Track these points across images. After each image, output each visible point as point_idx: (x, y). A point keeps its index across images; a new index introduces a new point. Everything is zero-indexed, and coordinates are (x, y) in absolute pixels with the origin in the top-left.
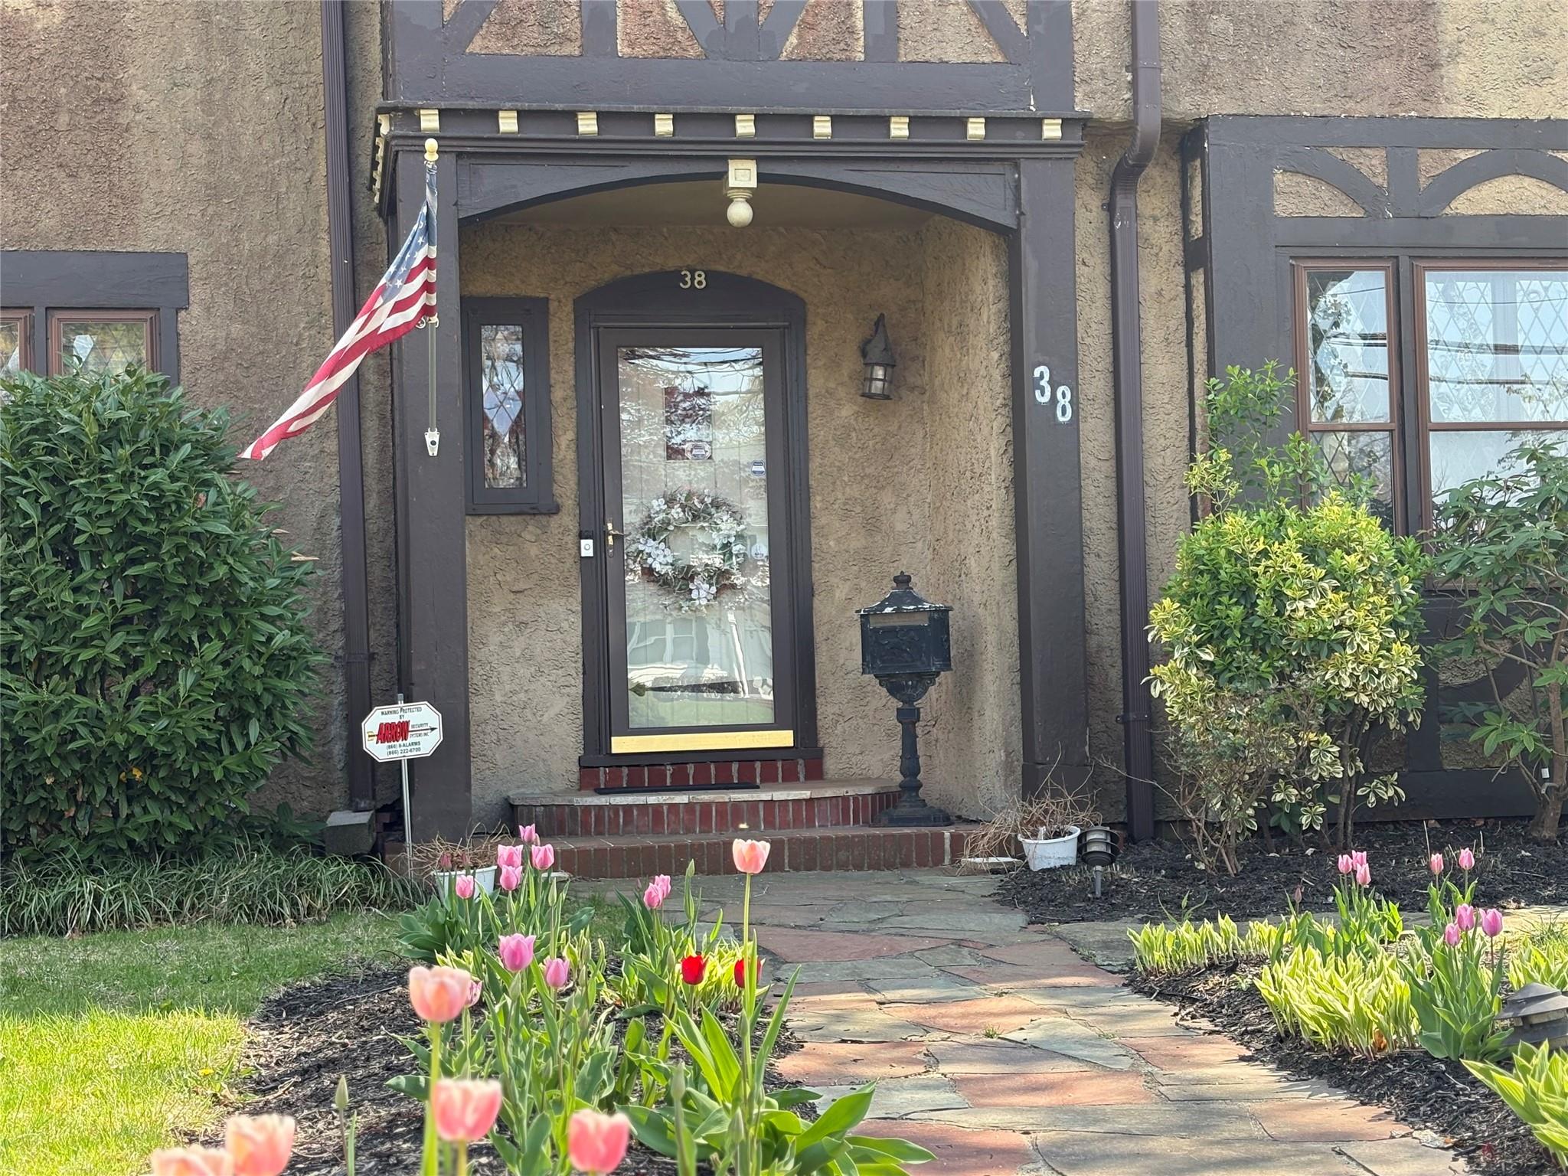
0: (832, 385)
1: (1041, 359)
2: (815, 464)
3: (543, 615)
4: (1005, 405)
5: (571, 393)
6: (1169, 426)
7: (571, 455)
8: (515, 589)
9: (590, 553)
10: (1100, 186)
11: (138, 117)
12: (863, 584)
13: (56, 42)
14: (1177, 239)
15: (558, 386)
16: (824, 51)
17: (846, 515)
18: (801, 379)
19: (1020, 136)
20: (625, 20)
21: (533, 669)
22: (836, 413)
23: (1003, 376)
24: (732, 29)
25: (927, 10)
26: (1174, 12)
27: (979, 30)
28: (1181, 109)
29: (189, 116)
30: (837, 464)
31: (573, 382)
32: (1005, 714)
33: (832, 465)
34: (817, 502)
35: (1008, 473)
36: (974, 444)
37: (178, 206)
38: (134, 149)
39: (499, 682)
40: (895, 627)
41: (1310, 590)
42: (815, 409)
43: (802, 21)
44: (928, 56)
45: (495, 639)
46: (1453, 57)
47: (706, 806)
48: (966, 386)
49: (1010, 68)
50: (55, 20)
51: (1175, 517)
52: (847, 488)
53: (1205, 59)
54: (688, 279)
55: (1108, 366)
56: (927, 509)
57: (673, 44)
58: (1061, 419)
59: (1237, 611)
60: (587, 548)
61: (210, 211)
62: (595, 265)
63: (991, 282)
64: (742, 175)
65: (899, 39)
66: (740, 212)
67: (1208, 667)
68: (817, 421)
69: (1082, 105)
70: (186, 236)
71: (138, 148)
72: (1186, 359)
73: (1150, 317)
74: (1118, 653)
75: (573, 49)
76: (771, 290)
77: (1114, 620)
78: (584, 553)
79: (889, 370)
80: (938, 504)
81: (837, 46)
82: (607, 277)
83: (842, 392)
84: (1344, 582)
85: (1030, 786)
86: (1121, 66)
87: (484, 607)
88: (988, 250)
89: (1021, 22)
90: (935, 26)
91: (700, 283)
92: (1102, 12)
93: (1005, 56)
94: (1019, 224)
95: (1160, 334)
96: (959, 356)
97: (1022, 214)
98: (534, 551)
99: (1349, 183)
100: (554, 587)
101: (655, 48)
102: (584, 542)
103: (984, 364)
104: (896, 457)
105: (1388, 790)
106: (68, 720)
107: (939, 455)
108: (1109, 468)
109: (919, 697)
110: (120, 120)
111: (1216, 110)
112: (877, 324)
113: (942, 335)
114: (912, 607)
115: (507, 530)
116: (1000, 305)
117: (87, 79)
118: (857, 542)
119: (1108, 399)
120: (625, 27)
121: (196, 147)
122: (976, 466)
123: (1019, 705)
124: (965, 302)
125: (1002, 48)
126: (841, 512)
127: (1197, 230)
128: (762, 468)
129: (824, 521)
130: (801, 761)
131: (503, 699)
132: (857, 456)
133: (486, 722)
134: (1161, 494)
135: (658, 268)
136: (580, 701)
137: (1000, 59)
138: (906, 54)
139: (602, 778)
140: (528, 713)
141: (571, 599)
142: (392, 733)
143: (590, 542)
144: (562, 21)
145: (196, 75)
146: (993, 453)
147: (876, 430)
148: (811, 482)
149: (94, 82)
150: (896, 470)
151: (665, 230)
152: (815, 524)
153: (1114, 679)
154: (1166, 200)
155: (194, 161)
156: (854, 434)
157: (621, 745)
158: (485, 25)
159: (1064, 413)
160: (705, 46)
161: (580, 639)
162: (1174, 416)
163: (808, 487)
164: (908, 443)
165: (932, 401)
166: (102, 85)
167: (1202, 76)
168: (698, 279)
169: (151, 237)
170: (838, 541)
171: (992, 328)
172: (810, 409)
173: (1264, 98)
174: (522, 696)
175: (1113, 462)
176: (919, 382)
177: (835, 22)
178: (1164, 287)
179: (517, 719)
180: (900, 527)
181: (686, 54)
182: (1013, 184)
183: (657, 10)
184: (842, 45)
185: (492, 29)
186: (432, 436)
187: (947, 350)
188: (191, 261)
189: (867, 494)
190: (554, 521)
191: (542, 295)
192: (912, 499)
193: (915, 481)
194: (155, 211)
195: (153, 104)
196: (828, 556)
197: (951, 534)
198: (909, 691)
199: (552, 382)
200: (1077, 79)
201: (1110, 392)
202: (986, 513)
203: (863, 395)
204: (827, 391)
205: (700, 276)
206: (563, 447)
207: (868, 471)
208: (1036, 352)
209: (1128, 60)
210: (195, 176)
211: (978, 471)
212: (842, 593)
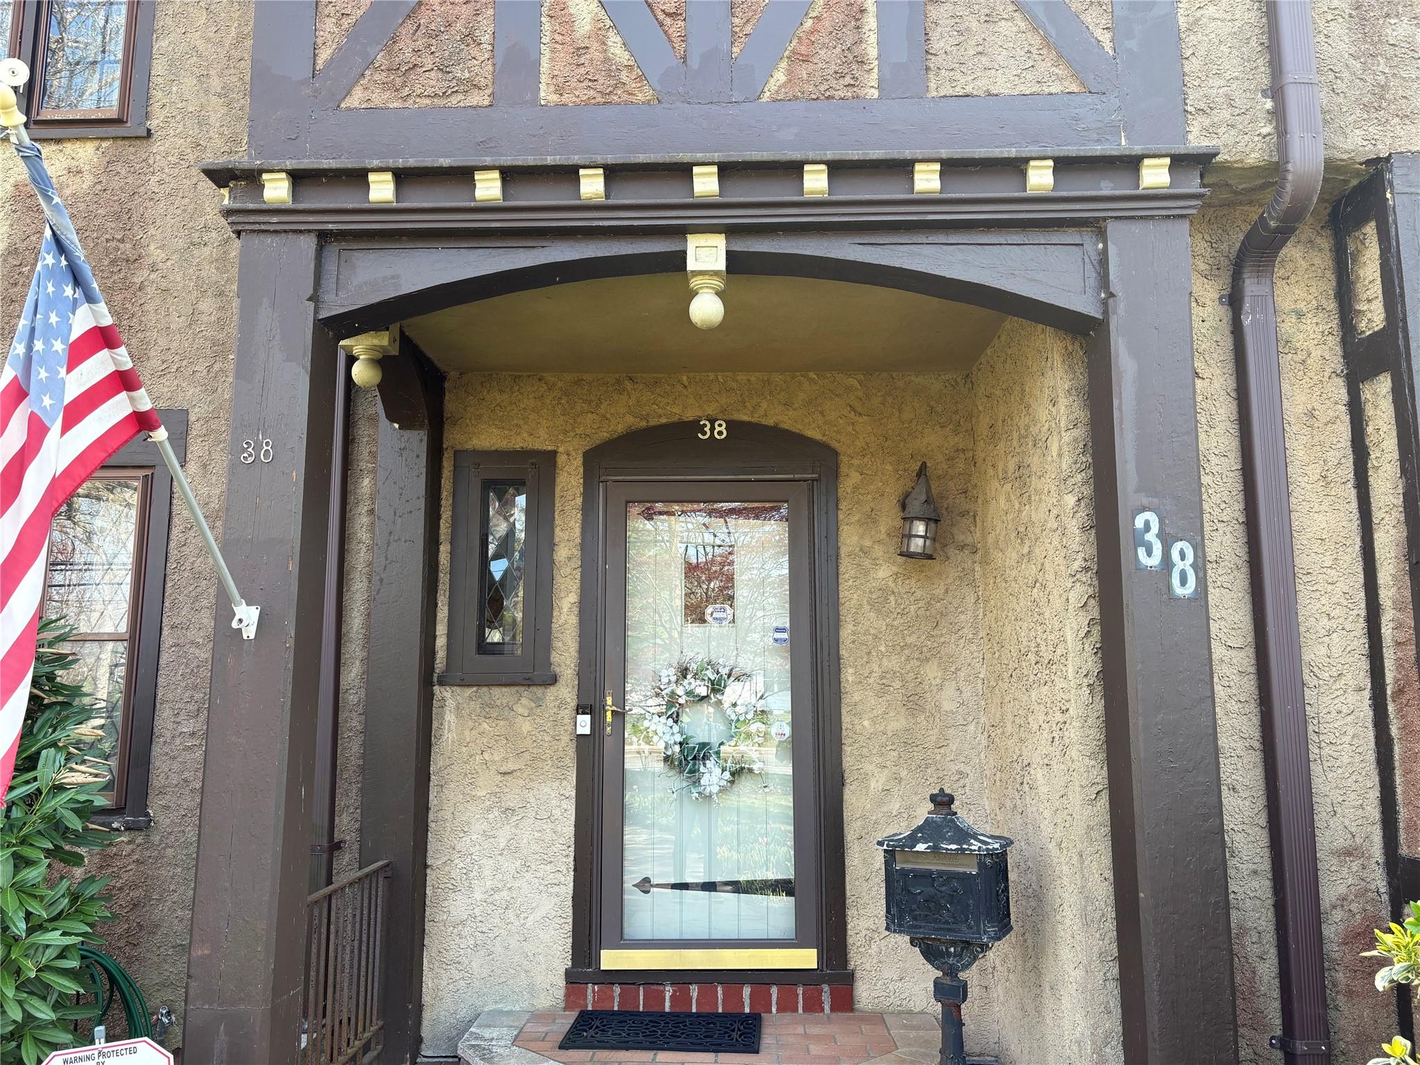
0: (867, 543)
1: (1145, 501)
2: (846, 632)
3: (532, 800)
4: (1087, 569)
5: (577, 553)
6: (1334, 600)
7: (573, 620)
8: (503, 769)
9: (587, 731)
10: (1215, 272)
11: (153, 276)
12: (904, 773)
13: (82, 206)
14: (1334, 342)
15: (562, 545)
16: (822, 88)
17: (884, 689)
18: (832, 535)
19: (1106, 186)
20: (552, 59)
21: (518, 863)
22: (872, 574)
23: (1083, 529)
24: (694, 63)
25: (968, 29)
26: (1330, 17)
27: (1044, 52)
28: (1349, 145)
29: (203, 274)
30: (872, 631)
31: (578, 540)
32: (1096, 1027)
33: (866, 633)
34: (849, 675)
35: (1092, 665)
36: (1040, 619)
37: (185, 363)
38: (146, 308)
39: (480, 877)
40: (931, 872)
42: (847, 569)
43: (794, 52)
44: (969, 89)
45: (478, 827)
48: (1027, 543)
49: (1090, 99)
50: (84, 186)
51: (1351, 732)
52: (885, 660)
53: (1382, 79)
54: (707, 429)
55: (1237, 514)
56: (980, 686)
57: (616, 87)
58: (1179, 591)
60: (584, 724)
61: (216, 367)
62: (608, 416)
63: (1063, 402)
64: (706, 254)
65: (928, 69)
66: (704, 307)
68: (850, 582)
69: (1200, 141)
70: (190, 393)
71: (150, 307)
72: (1354, 505)
73: (1299, 447)
74: (1270, 938)
75: (479, 99)
76: (799, 439)
78: (580, 731)
79: (932, 525)
80: (993, 683)
81: (842, 81)
82: (620, 429)
83: (878, 551)
86: (1257, 90)
87: (468, 790)
88: (1057, 359)
89: (1105, 38)
90: (980, 49)
91: (720, 433)
92: (1223, 20)
93: (1082, 84)
94: (1106, 312)
95: (1315, 471)
96: (1017, 506)
97: (1112, 295)
98: (526, 726)
100: (547, 768)
101: (592, 93)
102: (580, 718)
103: (1055, 512)
104: (943, 623)
107: (993, 625)
108: (1244, 659)
109: (967, 966)
110: (136, 280)
111: (1402, 146)
112: (919, 475)
113: (995, 484)
114: (954, 847)
115: (498, 703)
116: (1076, 433)
117: (107, 241)
118: (897, 723)
119: (1240, 562)
120: (552, 68)
122: (1043, 648)
123: (1117, 1012)
124: (1026, 437)
125: (1076, 72)
126: (878, 687)
127: (1372, 317)
128: (785, 636)
129: (857, 697)
130: (826, 988)
131: (484, 897)
132: (895, 623)
133: (463, 923)
134: (1326, 700)
135: (675, 419)
136: (570, 903)
137: (1074, 88)
138: (938, 86)
139: (590, 997)
140: (511, 914)
141: (565, 783)
143: (587, 718)
144: (469, 64)
145: (214, 234)
146: (1070, 636)
147: (918, 594)
148: (843, 652)
149: (114, 244)
150: (942, 640)
151: (685, 378)
152: (846, 700)
153: (1266, 979)
154: (1313, 290)
155: (205, 318)
156: (892, 598)
157: (611, 959)
158: (368, 73)
159: (1183, 582)
160: (658, 87)
161: (572, 828)
162: (1342, 586)
163: (839, 658)
164: (956, 608)
165: (985, 562)
166: (121, 246)
168: (718, 429)
170: (874, 721)
171: (1066, 463)
172: (842, 569)
174: (505, 893)
175: (1251, 651)
176: (969, 540)
177: (838, 50)
178: (1317, 406)
179: (497, 921)
180: (947, 706)
181: (633, 99)
182: (1095, 258)
183: (595, 45)
184: (848, 80)
185: (377, 77)
187: (1002, 501)
188: (192, 418)
189: (908, 667)
190: (551, 692)
191: (550, 448)
192: (962, 674)
193: (966, 653)
194: (161, 368)
195: (169, 263)
196: (862, 739)
197: (1009, 725)
198: (951, 961)
199: (557, 540)
200: (1189, 108)
201: (1242, 551)
202: (1059, 717)
203: (901, 554)
204: (861, 550)
205: (720, 425)
206: (565, 610)
207: (909, 640)
208: (1137, 491)
209: (1265, 81)
210: (204, 333)
211: (1047, 656)
212: (877, 783)
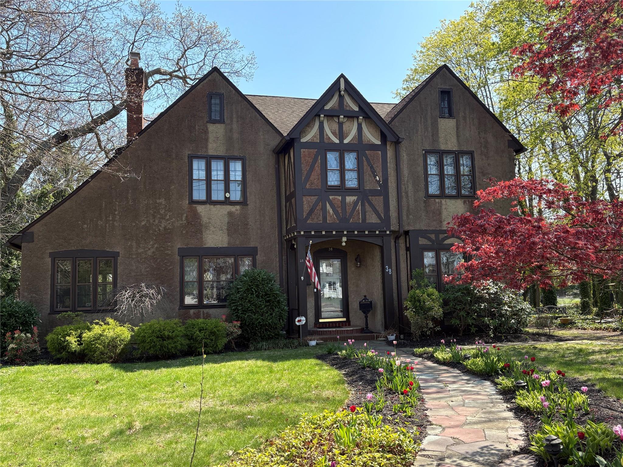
0: (351, 265)
2: (349, 277)
3: (309, 301)
4: (381, 271)
6: (404, 274)
10: (394, 239)
11: (250, 227)
14: (405, 247)
16: (356, 221)
19: (383, 233)
20: (328, 217)
22: (352, 269)
23: (381, 266)
24: (343, 219)
25: (370, 215)
26: (405, 215)
27: (377, 218)
28: (406, 229)
29: (258, 226)
30: (352, 277)
34: (349, 283)
35: (381, 281)
36: (375, 276)
37: (256, 240)
40: (364, 304)
41: (428, 301)
42: (348, 268)
43: (353, 217)
44: (370, 222)
46: (444, 221)
47: (338, 331)
48: (373, 267)
49: (382, 223)
50: (239, 213)
52: (354, 281)
54: (330, 249)
55: (395, 265)
56: (366, 284)
57: (335, 221)
59: (418, 304)
61: (261, 240)
62: (316, 247)
64: (344, 239)
65: (366, 219)
66: (344, 244)
67: (414, 312)
68: (349, 270)
69: (392, 229)
70: (257, 244)
71: (250, 231)
72: (406, 264)
73: (401, 258)
75: (321, 222)
77: (397, 303)
79: (360, 263)
81: (358, 221)
83: (353, 266)
84: (433, 300)
85: (386, 328)
88: (378, 249)
89: (383, 217)
90: (371, 218)
92: (394, 215)
95: (403, 260)
97: (384, 244)
98: (307, 291)
99: (429, 239)
100: (310, 296)
101: (333, 222)
102: (315, 289)
103: (377, 264)
104: (361, 276)
105: (438, 329)
106: (259, 320)
107: (368, 276)
108: (396, 280)
110: (248, 227)
111: (411, 229)
112: (358, 256)
113: (368, 258)
114: (367, 301)
116: (380, 256)
117: (243, 221)
118: (355, 289)
119: (395, 270)
120: (328, 219)
121: (259, 231)
123: (384, 315)
124: (373, 254)
125: (381, 220)
126: (353, 284)
127: (408, 246)
130: (348, 323)
132: (355, 275)
134: (403, 284)
135: (325, 247)
136: (314, 314)
137: (380, 222)
138: (367, 222)
139: (318, 326)
141: (313, 298)
142: (299, 321)
144: (320, 218)
145: (259, 220)
146: (379, 278)
147: (358, 272)
148: (348, 280)
150: (361, 278)
152: (349, 286)
153: (397, 311)
154: (403, 241)
155: (258, 233)
156: (354, 272)
157: (321, 321)
159: (390, 273)
160: (339, 221)
161: (314, 304)
162: (405, 272)
164: (363, 274)
165: (366, 267)
166: (245, 222)
167: (409, 224)
169: (252, 245)
170: (352, 289)
171: (379, 259)
173: (417, 227)
176: (365, 265)
177: (357, 217)
178: (403, 253)
180: (361, 286)
181: (337, 222)
182: (382, 240)
183: (333, 217)
185: (310, 219)
186: (302, 278)
187: (369, 261)
188: (258, 248)
189: (356, 282)
192: (363, 282)
193: (364, 280)
194: (253, 241)
195: (253, 225)
196: (351, 291)
197: (370, 288)
198: (367, 313)
200: (391, 225)
202: (378, 287)
203: (356, 267)
205: (332, 249)
207: (357, 278)
208: (386, 264)
209: (398, 222)
210: (259, 235)
211: (376, 280)
212: (353, 297)
